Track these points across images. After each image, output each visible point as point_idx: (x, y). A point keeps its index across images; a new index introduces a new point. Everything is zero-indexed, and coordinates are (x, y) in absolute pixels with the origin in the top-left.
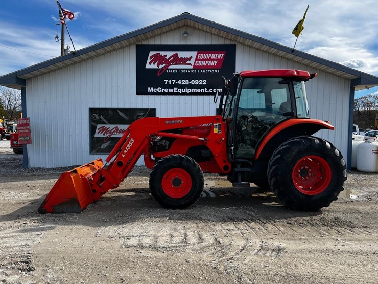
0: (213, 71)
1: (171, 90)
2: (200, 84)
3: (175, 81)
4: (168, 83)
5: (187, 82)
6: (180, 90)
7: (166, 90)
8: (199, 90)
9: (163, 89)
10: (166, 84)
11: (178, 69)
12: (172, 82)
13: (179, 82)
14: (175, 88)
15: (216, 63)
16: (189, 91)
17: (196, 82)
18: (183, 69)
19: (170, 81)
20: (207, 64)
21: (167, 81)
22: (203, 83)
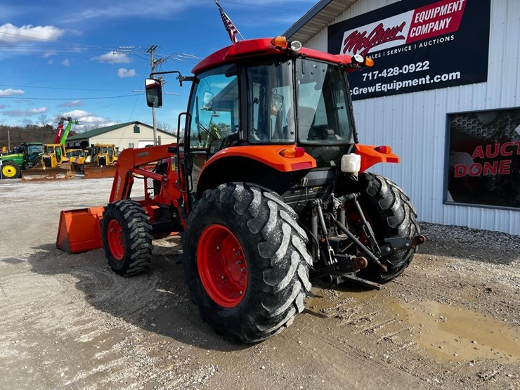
0: (442, 40)
1: (371, 90)
2: (418, 70)
3: (377, 72)
4: (368, 77)
5: (395, 71)
6: (386, 87)
7: (365, 90)
8: (415, 82)
9: (361, 90)
10: (364, 80)
11: (381, 52)
12: (373, 75)
13: (384, 74)
14: (377, 85)
15: (448, 22)
16: (398, 85)
17: (411, 68)
18: (390, 49)
19: (370, 75)
20: (432, 29)
21: (366, 74)
22: (423, 67)
